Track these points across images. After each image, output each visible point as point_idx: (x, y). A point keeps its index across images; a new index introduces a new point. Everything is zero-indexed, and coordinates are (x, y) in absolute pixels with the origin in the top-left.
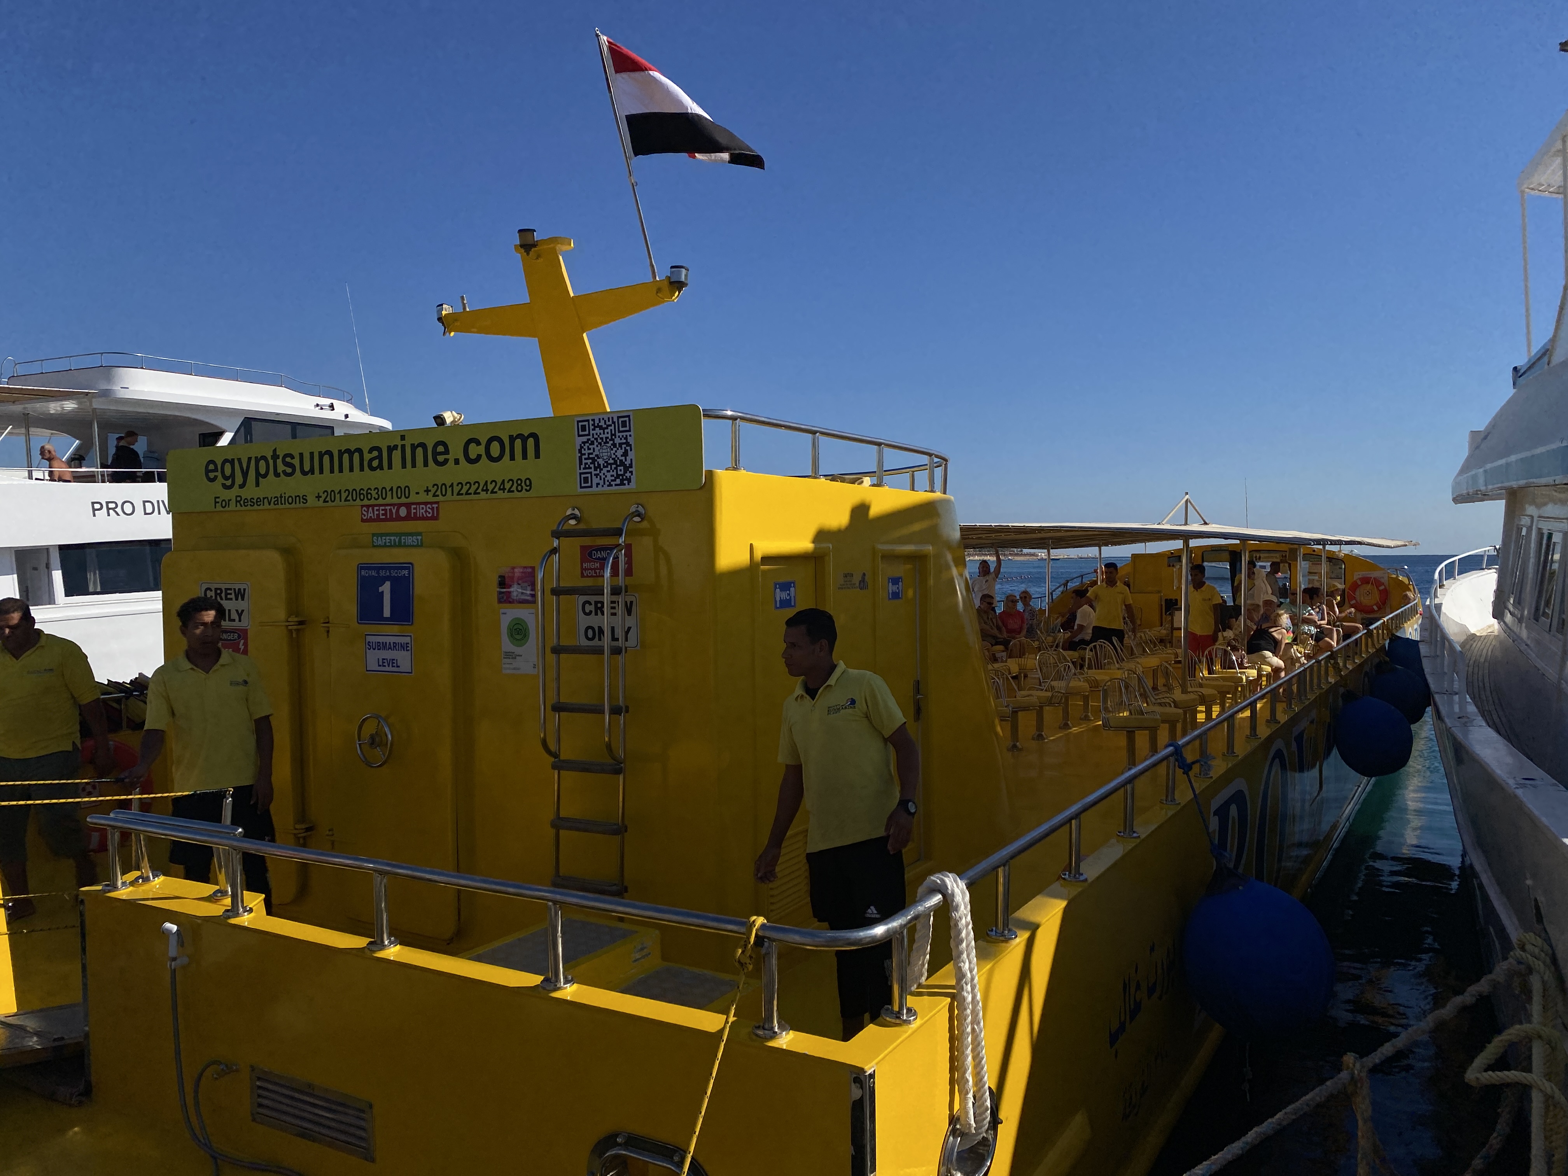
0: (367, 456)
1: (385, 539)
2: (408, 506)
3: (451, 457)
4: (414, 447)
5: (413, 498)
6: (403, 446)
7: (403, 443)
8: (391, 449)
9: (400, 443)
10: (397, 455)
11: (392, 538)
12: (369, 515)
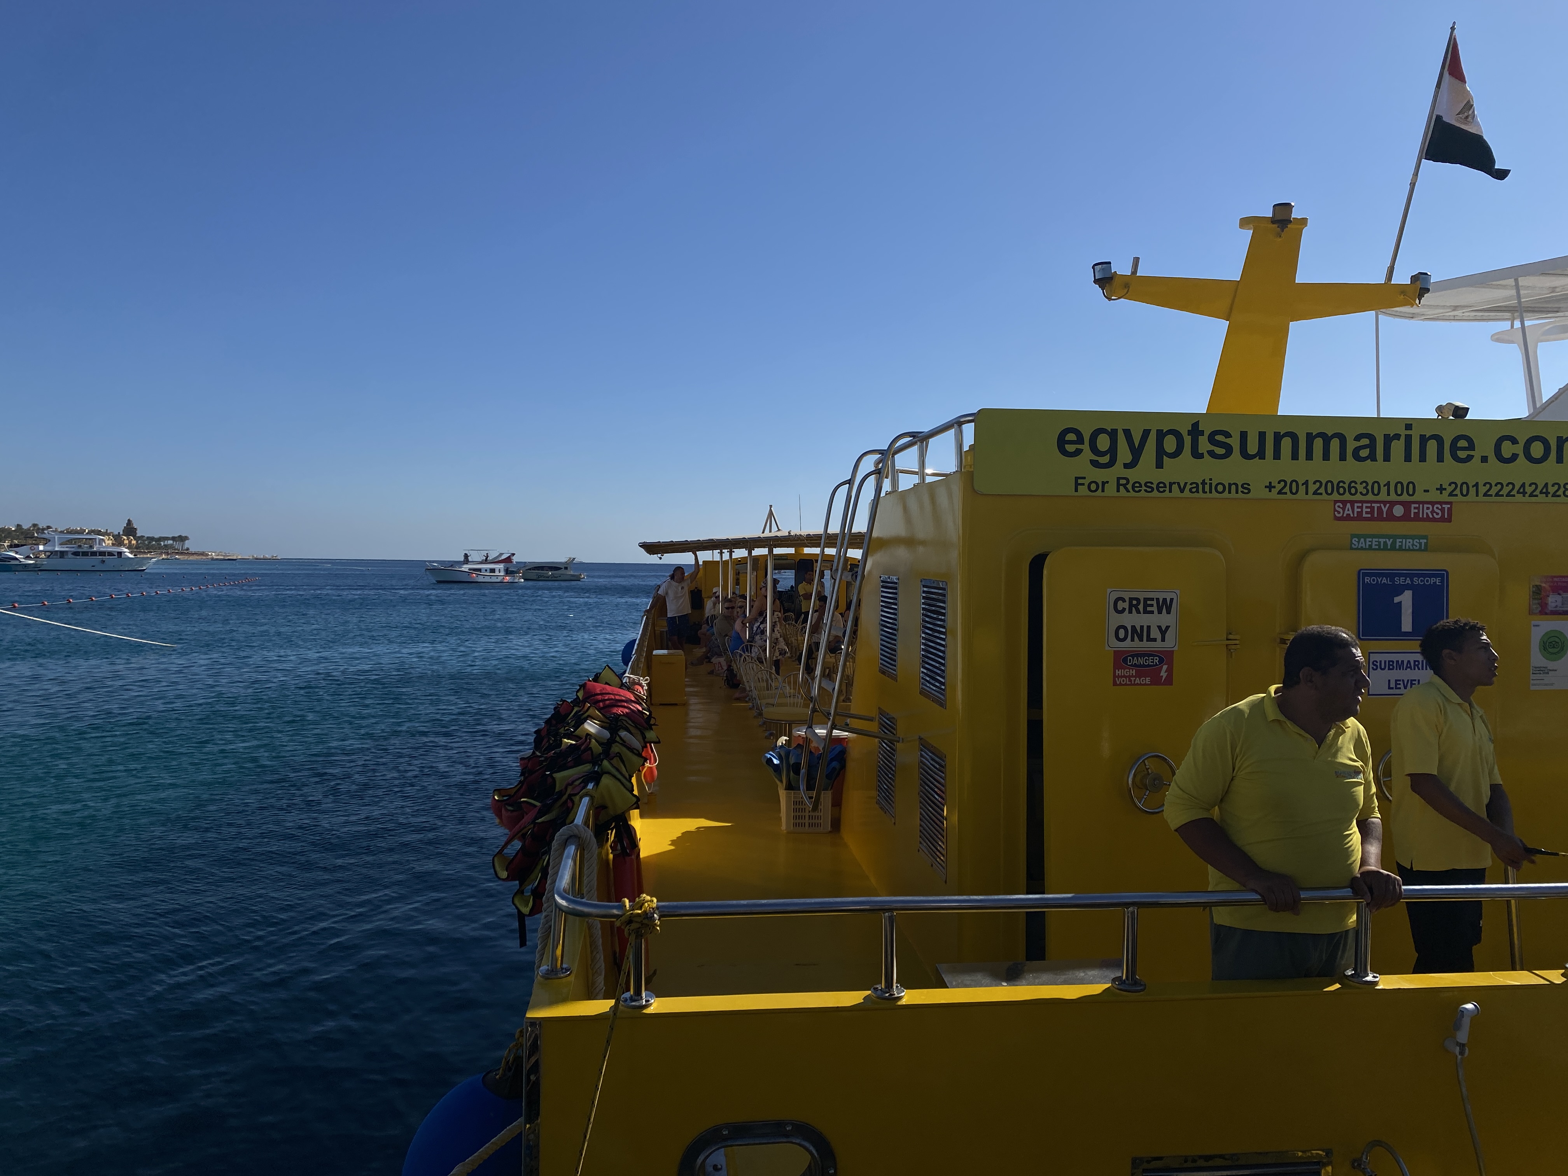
0: (1351, 445)
1: (1371, 542)
2: (1406, 505)
3: (1477, 454)
4: (1424, 440)
5: (1419, 496)
6: (1408, 438)
7: (1408, 432)
8: (1388, 440)
9: (1403, 432)
10: (1398, 447)
11: (1382, 540)
12: (1346, 512)
